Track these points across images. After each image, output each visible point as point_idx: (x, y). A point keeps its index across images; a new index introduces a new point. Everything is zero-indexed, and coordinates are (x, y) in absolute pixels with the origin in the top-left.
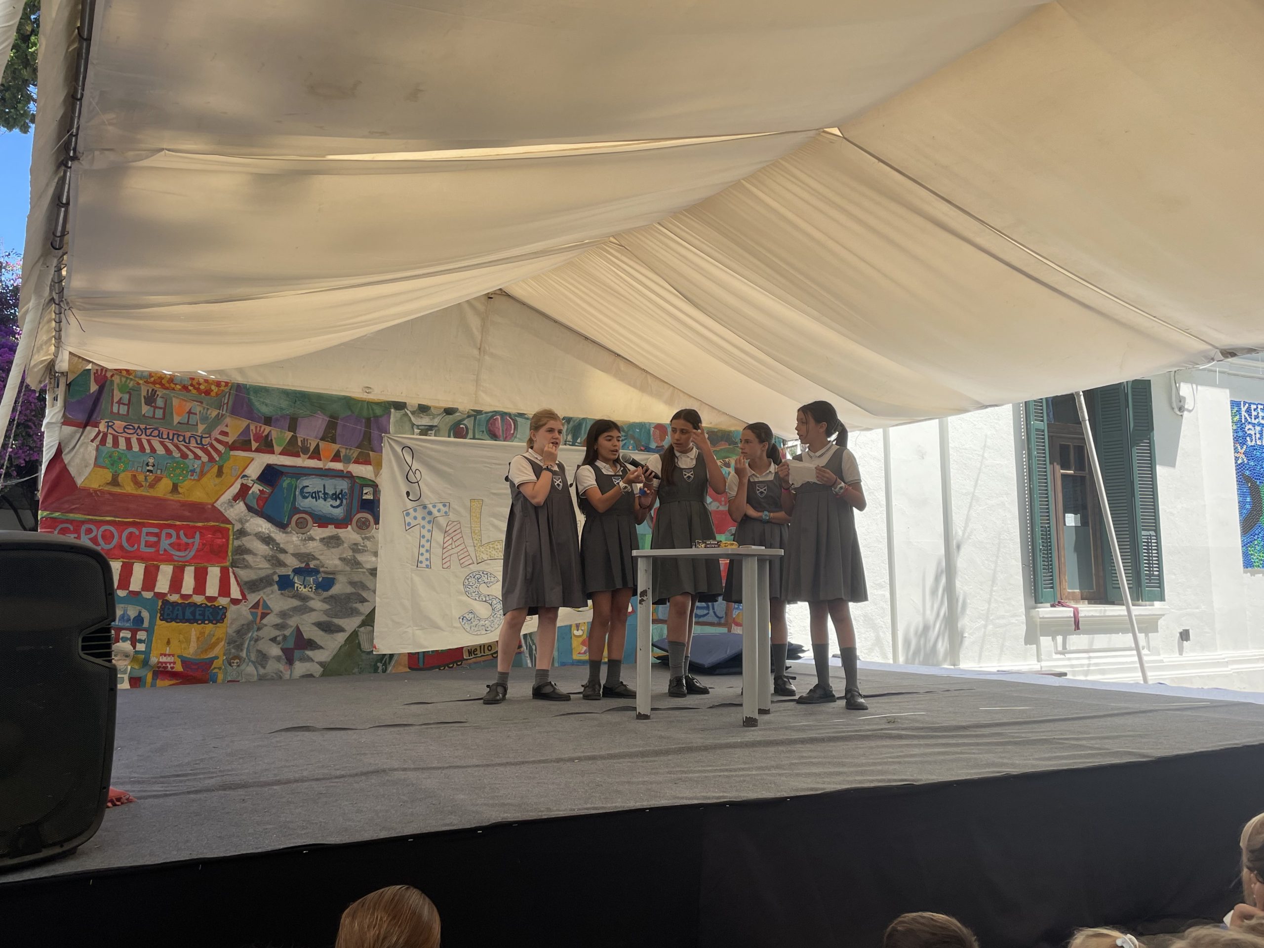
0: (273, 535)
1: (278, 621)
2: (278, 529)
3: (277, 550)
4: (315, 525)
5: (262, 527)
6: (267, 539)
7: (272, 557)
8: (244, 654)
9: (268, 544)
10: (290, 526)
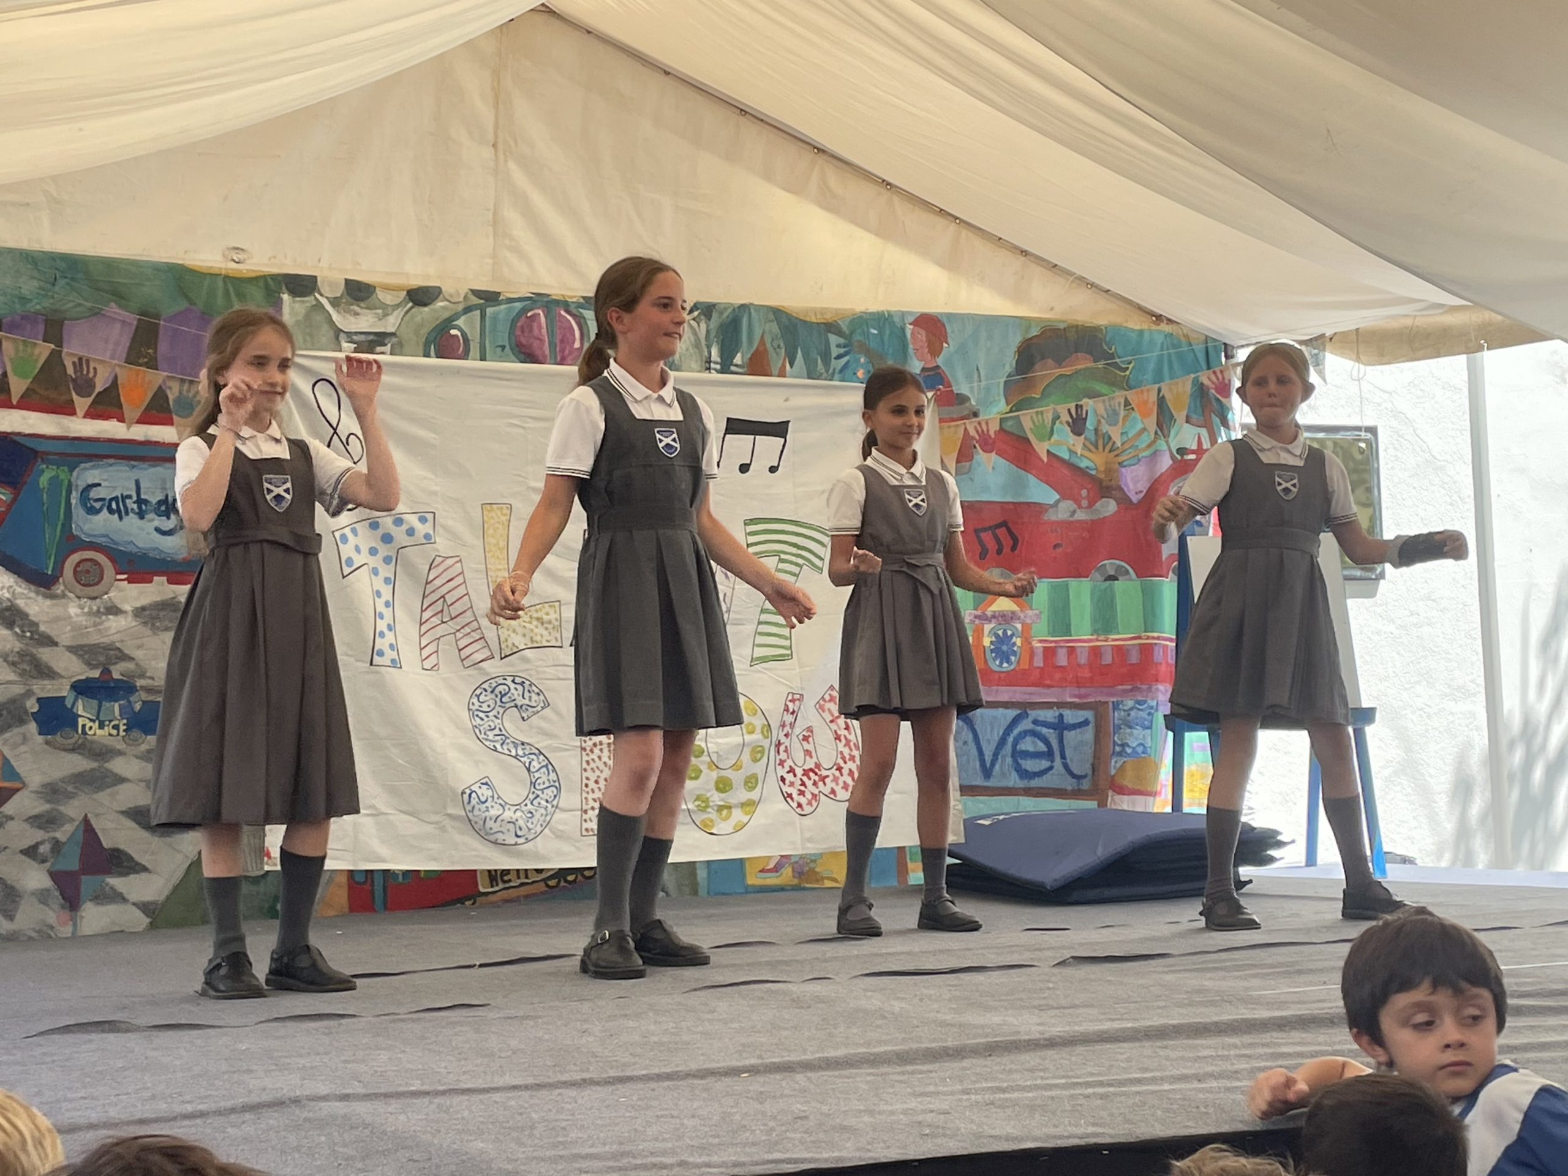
0: (21, 603)
1: (42, 807)
2: (33, 587)
3: (31, 638)
4: (119, 577)
6: (7, 614)
7: (22, 654)
9: (10, 625)
10: (61, 580)
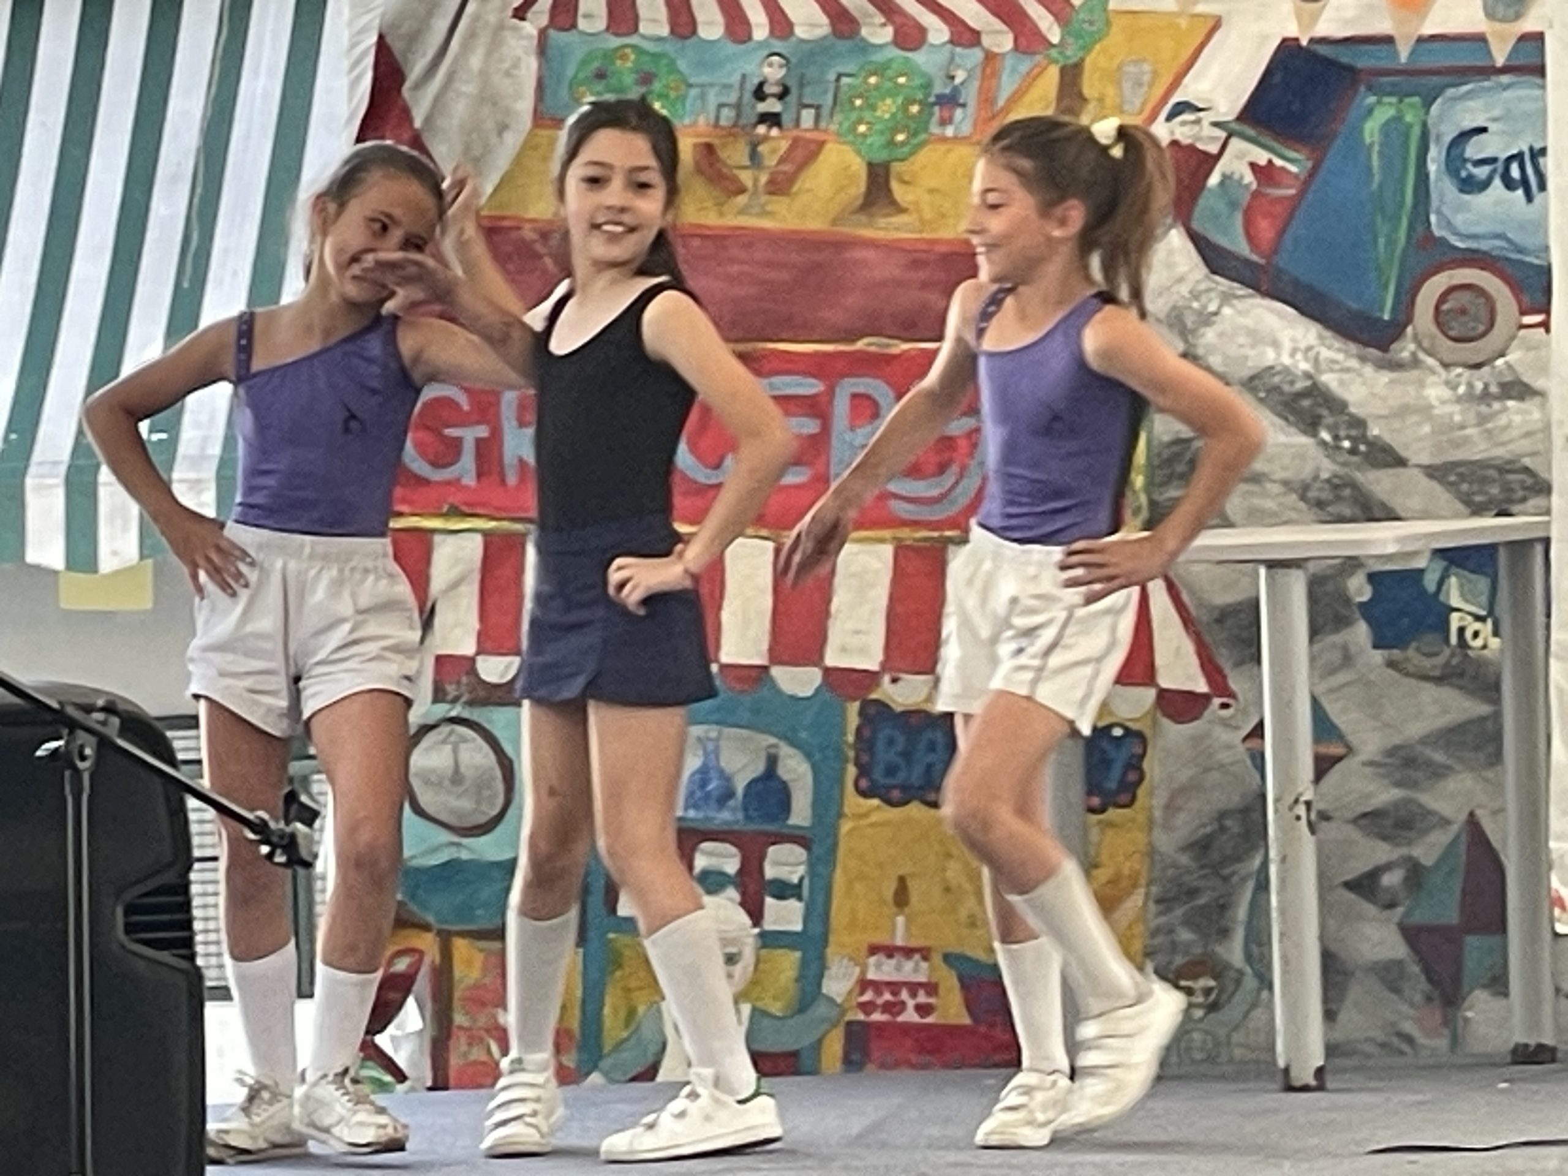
0: (1329, 380)
1: (1386, 795)
2: (1353, 347)
3: (1353, 451)
4: (1528, 320)
5: (1276, 344)
6: (1306, 403)
7: (1336, 485)
8: (1234, 952)
9: (1311, 425)
10: (1409, 330)
